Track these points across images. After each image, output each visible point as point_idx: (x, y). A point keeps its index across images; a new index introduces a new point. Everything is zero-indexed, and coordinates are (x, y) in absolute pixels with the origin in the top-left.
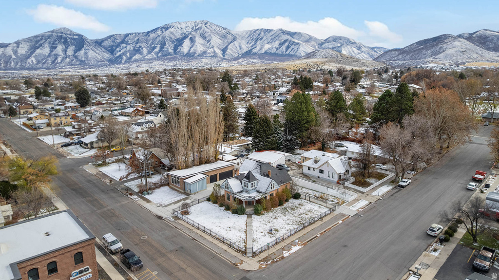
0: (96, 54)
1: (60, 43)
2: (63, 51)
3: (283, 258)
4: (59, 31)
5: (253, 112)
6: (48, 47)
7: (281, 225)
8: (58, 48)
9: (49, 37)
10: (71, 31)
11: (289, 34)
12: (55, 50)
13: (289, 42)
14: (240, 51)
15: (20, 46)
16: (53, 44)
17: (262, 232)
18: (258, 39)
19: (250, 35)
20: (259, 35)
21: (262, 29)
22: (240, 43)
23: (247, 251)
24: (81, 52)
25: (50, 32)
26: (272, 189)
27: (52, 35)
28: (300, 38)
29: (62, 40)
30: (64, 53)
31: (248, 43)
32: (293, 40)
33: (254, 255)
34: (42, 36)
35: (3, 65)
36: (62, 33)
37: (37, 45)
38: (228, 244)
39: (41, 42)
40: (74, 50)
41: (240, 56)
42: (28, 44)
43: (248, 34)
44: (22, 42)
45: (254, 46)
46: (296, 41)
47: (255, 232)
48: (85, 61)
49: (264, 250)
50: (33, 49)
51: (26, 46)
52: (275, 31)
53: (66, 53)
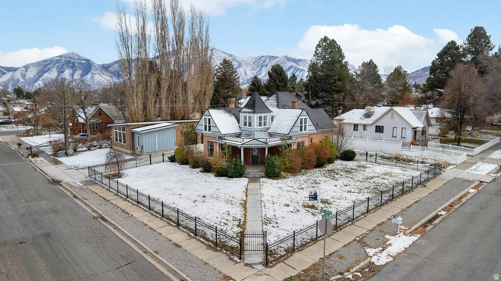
0: (102, 78)
1: (68, 67)
2: (70, 75)
3: (373, 269)
4: (68, 56)
5: (259, 87)
6: (56, 71)
7: (333, 194)
8: (65, 73)
9: (58, 61)
10: (79, 56)
11: (294, 60)
12: (63, 74)
13: (295, 69)
14: (245, 77)
15: (29, 70)
16: (61, 68)
17: (288, 206)
18: (263, 65)
19: (255, 62)
20: (264, 62)
21: (267, 56)
22: (245, 69)
23: (246, 247)
24: (88, 76)
25: (58, 56)
26: (301, 130)
27: (61, 60)
28: (305, 65)
29: (70, 65)
30: (71, 77)
31: (253, 69)
32: (298, 67)
33: (270, 257)
34: (51, 61)
35: (10, 88)
36: (71, 58)
37: (45, 69)
38: (190, 230)
39: (50, 67)
40: (81, 75)
41: (245, 81)
42: (36, 68)
43: (254, 61)
44: (31, 66)
45: (259, 73)
46: (301, 67)
47: (268, 205)
48: (90, 85)
49: (304, 246)
50: (41, 73)
51: (34, 70)
52: (280, 59)
53: (72, 77)
